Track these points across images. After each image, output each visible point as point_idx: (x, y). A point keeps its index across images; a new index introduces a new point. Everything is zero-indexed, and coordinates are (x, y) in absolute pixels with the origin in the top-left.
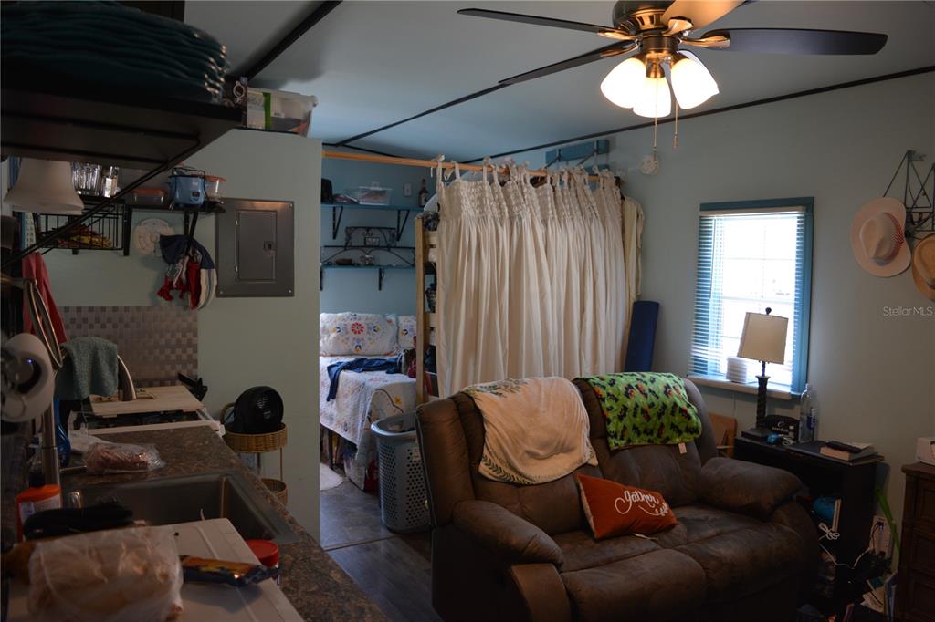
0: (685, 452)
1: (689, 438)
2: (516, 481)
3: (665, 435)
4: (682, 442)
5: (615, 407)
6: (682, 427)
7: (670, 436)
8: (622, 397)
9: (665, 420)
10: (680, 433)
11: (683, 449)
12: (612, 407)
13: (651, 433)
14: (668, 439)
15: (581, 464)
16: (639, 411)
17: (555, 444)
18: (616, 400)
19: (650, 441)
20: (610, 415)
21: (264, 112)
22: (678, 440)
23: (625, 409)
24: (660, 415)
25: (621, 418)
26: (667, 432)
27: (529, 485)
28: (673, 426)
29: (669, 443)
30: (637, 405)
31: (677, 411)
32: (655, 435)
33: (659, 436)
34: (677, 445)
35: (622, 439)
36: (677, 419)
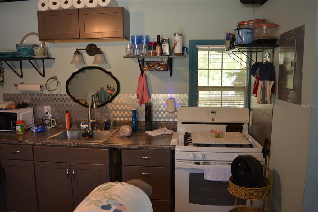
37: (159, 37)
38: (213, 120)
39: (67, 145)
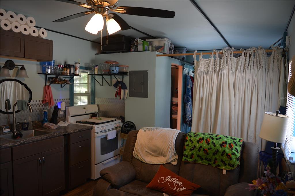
0: (225, 174)
1: (229, 168)
2: (141, 160)
3: (217, 164)
4: (225, 169)
5: (190, 145)
6: (227, 162)
7: (220, 165)
8: (195, 142)
9: (217, 157)
10: (225, 165)
11: (224, 172)
12: (189, 145)
13: (210, 160)
14: (219, 166)
15: (167, 163)
16: (202, 149)
17: (158, 152)
18: (192, 142)
19: (209, 164)
20: (186, 148)
21: (142, 46)
22: (223, 168)
23: (195, 147)
24: (214, 154)
25: (191, 150)
26: (219, 163)
27: (144, 163)
28: (222, 161)
29: (220, 168)
30: (201, 147)
31: (225, 154)
32: (212, 162)
33: (214, 163)
34: (222, 170)
35: (191, 158)
36: (225, 158)
37: (65, 63)
38: (85, 112)
39: (40, 139)
